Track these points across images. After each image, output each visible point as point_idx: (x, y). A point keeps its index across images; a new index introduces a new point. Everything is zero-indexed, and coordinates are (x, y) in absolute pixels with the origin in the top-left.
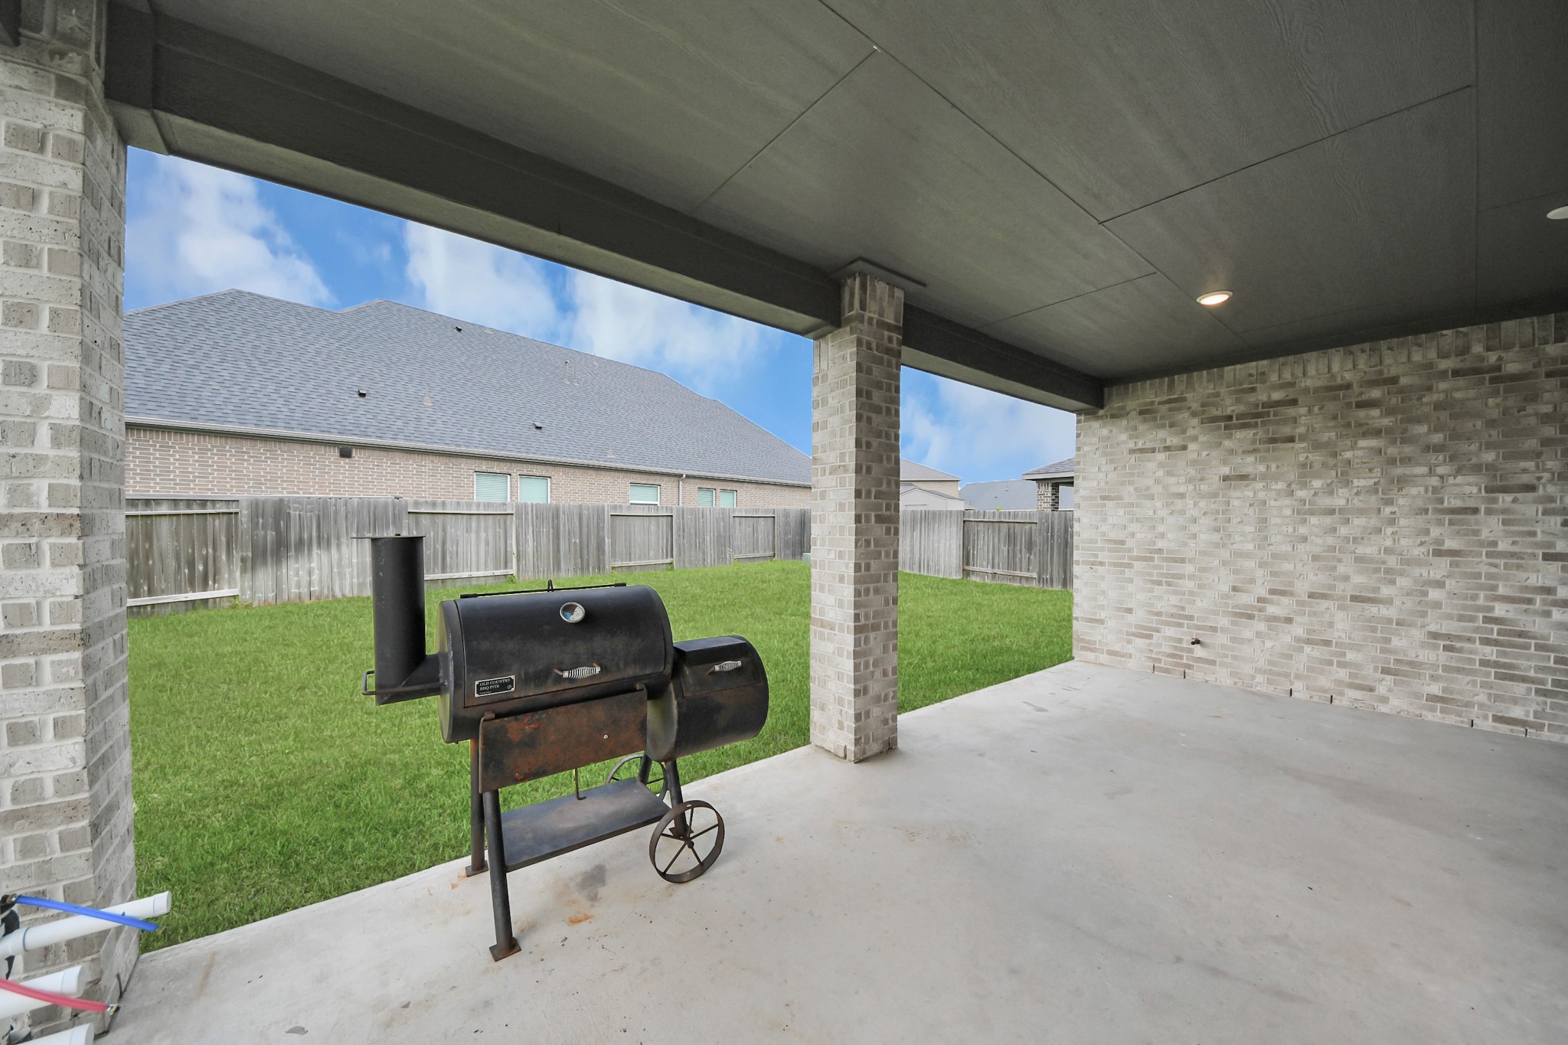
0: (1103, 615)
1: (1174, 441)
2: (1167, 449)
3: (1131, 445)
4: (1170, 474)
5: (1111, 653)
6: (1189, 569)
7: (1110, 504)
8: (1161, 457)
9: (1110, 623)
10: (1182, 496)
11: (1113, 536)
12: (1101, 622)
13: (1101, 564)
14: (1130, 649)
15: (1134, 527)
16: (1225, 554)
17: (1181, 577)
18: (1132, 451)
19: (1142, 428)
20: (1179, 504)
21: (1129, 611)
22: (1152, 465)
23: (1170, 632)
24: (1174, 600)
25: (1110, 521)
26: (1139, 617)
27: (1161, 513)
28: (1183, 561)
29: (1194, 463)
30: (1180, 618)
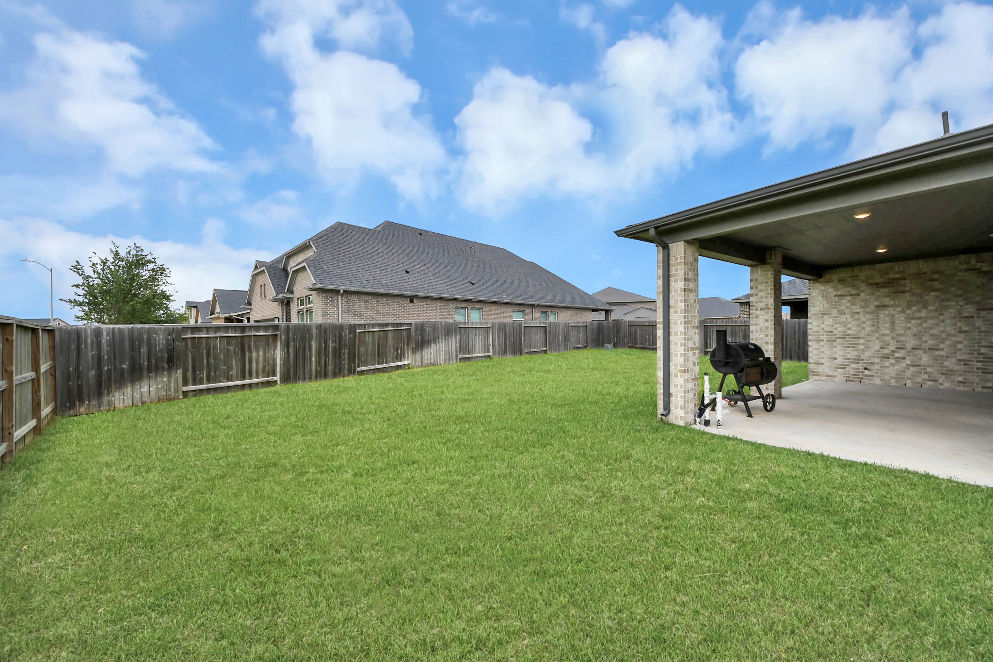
0: (823, 361)
1: (854, 292)
2: (851, 295)
3: (835, 293)
4: (852, 305)
5: (827, 376)
6: (862, 341)
7: (825, 317)
8: (849, 298)
9: (826, 364)
10: (858, 313)
11: (827, 329)
12: (822, 364)
13: (822, 341)
14: (836, 374)
15: (836, 326)
16: (877, 335)
17: (858, 344)
18: (835, 296)
19: (840, 286)
20: (857, 316)
21: (835, 359)
22: (845, 301)
23: (854, 366)
24: (855, 353)
25: (826, 323)
26: (840, 360)
27: (849, 320)
28: (859, 338)
29: (863, 300)
30: (858, 360)
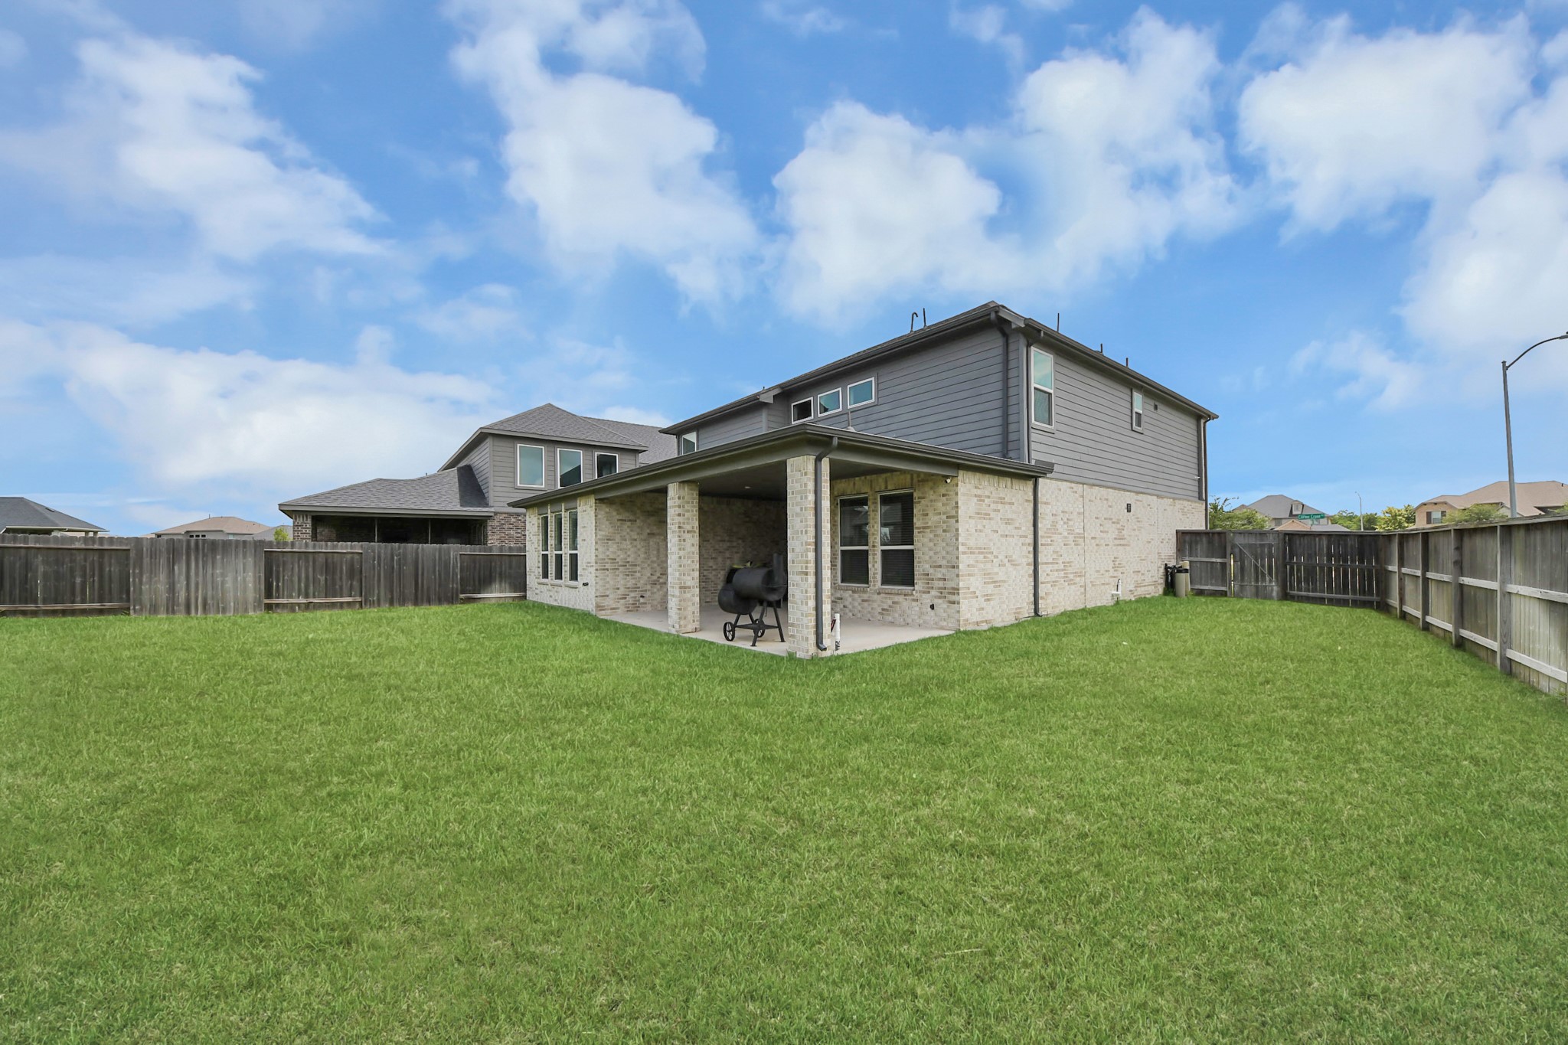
0: (608, 593)
1: (632, 518)
2: (630, 521)
3: (618, 517)
4: (632, 531)
5: (611, 609)
6: (638, 568)
7: (610, 542)
8: (629, 524)
9: (611, 596)
10: (635, 540)
11: (612, 557)
12: (607, 596)
13: (607, 570)
14: (619, 605)
15: (619, 553)
16: (649, 562)
17: (635, 572)
18: (618, 520)
19: (621, 510)
20: (635, 543)
21: (618, 589)
22: (626, 527)
23: (632, 595)
24: (634, 582)
25: (611, 550)
26: (622, 591)
27: (629, 547)
28: (636, 565)
29: (639, 527)
30: (635, 588)
